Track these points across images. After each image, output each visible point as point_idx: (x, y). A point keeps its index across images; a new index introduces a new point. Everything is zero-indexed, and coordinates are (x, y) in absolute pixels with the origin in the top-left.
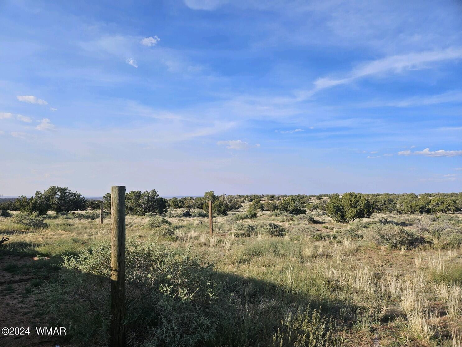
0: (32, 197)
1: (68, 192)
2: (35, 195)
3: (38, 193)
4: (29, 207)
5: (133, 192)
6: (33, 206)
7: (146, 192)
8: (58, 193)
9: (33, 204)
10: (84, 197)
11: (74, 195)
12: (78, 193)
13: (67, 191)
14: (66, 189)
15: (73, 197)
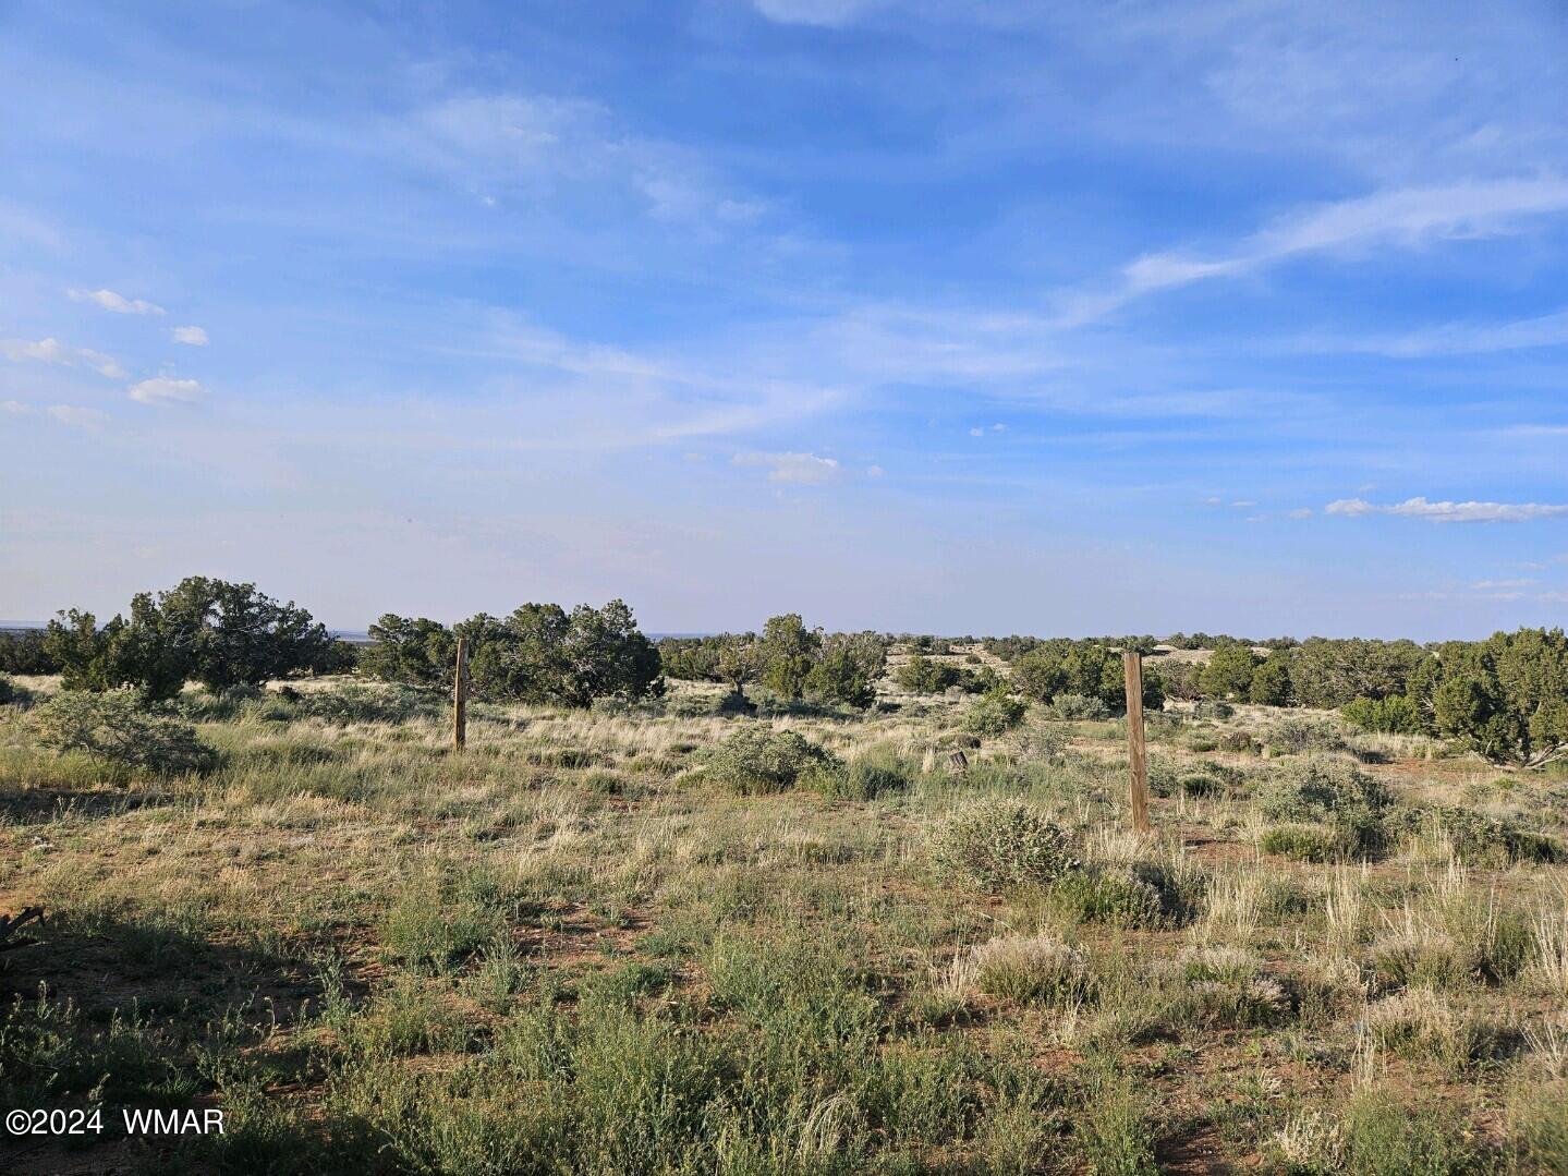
0: (119, 618)
1: (257, 605)
2: (130, 610)
3: (142, 604)
4: (106, 661)
5: (536, 609)
6: (124, 657)
7: (585, 609)
8: (216, 606)
9: (125, 647)
10: (322, 626)
11: (279, 615)
12: (298, 607)
13: (253, 599)
14: (249, 590)
15: (276, 624)
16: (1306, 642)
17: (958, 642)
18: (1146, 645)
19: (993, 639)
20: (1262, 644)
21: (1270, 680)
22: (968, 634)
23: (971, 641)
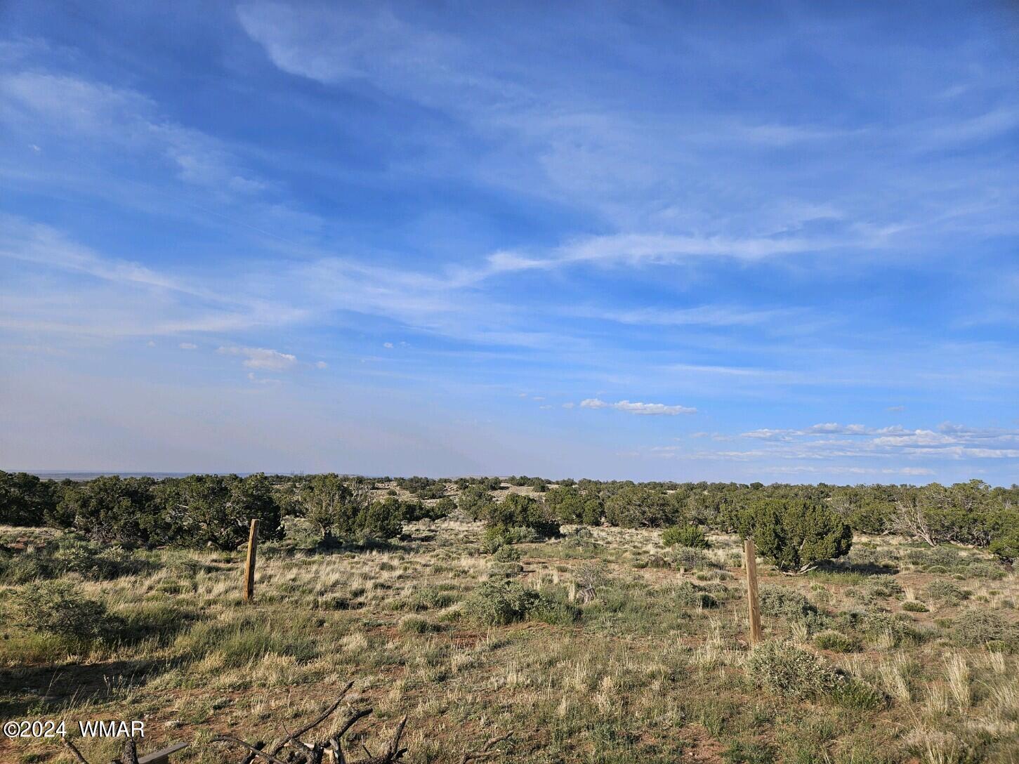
16: (580, 481)
17: (381, 481)
18: (496, 483)
19: (403, 479)
20: (557, 483)
21: (594, 511)
22: (386, 476)
23: (388, 480)
